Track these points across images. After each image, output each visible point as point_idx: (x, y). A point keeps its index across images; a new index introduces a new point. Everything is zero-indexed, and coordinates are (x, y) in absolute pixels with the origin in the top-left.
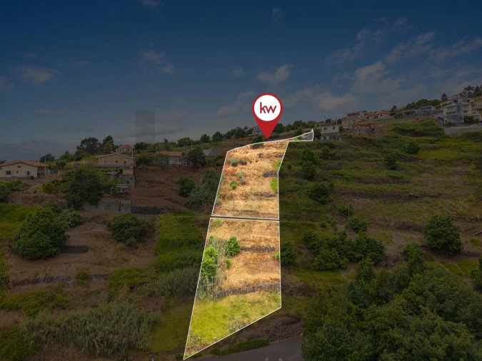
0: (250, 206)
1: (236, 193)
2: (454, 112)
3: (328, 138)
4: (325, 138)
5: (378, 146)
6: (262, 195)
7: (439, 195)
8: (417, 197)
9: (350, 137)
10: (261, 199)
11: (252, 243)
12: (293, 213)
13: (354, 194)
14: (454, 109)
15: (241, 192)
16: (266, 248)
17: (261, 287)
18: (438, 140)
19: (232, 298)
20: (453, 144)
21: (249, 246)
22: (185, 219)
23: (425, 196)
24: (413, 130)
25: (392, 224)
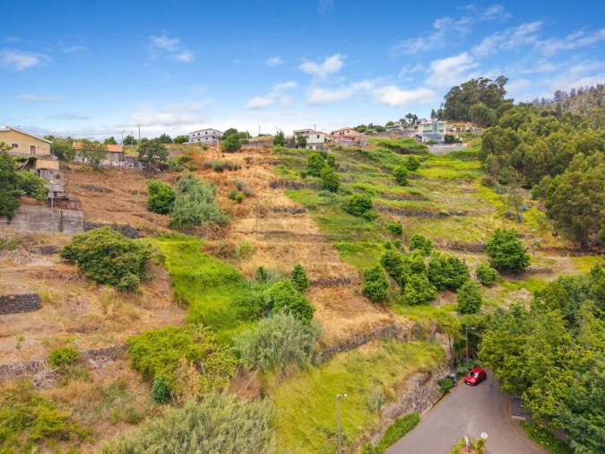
0: (278, 225)
1: (247, 207)
2: (430, 131)
3: (314, 148)
4: (311, 148)
5: (374, 160)
6: (285, 210)
7: (465, 213)
8: (446, 215)
9: (341, 148)
10: (286, 216)
11: (318, 275)
12: (340, 232)
13: (391, 210)
14: (431, 128)
15: (254, 206)
16: (339, 281)
17: (373, 334)
18: (426, 159)
19: (342, 357)
20: (444, 163)
21: (315, 279)
22: (187, 246)
23: (453, 214)
24: (399, 147)
25: (445, 244)
